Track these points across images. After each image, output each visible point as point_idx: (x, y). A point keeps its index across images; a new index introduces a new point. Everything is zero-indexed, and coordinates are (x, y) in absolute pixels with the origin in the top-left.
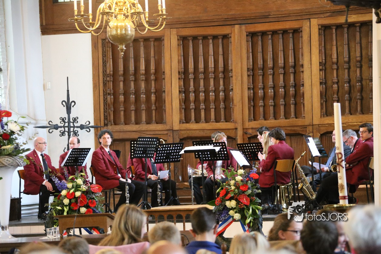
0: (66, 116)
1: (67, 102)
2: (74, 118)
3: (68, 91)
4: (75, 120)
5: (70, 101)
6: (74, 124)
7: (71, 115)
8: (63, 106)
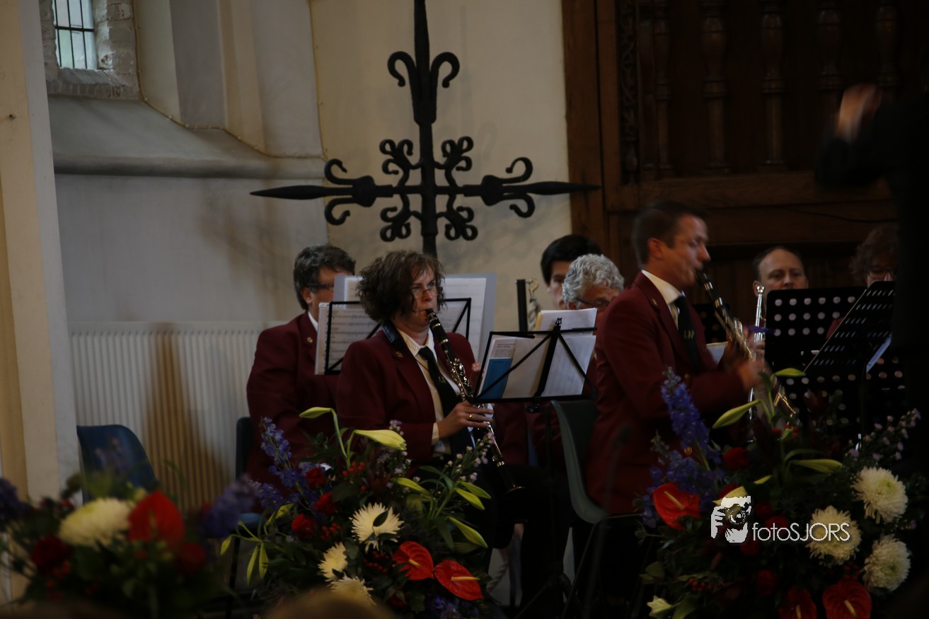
0: (412, 132)
1: (414, 58)
2: (452, 143)
5: (433, 56)
6: (455, 173)
7: (435, 126)
8: (396, 81)
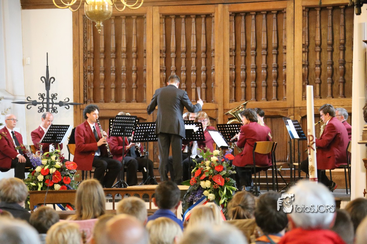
0: (45, 92)
1: (46, 78)
2: (53, 94)
3: (47, 67)
4: (54, 96)
5: (50, 78)
6: (53, 100)
7: (50, 91)
8: (42, 82)
